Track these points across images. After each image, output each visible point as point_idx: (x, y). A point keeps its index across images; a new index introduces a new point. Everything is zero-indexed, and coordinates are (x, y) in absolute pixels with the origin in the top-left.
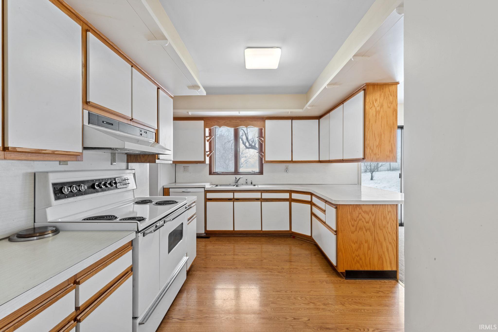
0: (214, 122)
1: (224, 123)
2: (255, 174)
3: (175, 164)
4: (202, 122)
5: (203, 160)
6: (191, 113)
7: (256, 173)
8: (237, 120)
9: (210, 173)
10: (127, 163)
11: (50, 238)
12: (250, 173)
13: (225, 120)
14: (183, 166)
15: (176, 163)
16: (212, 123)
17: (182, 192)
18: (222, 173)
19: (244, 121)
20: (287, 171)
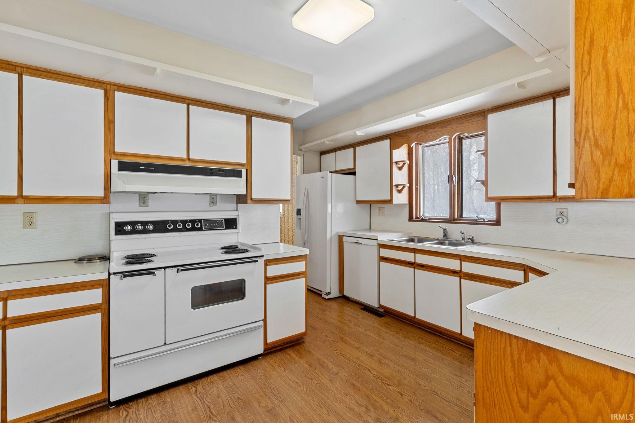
0: (402, 139)
1: (417, 136)
2: (484, 223)
3: (370, 205)
4: (388, 142)
5: (389, 198)
6: (361, 133)
7: (487, 222)
8: (435, 128)
9: (411, 219)
10: (236, 204)
11: (98, 263)
12: (476, 220)
13: (418, 132)
14: (379, 208)
15: (370, 203)
16: (401, 140)
17: (354, 242)
18: (429, 219)
19: (448, 127)
20: (559, 220)
